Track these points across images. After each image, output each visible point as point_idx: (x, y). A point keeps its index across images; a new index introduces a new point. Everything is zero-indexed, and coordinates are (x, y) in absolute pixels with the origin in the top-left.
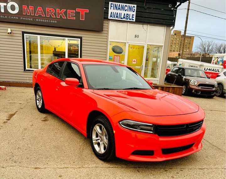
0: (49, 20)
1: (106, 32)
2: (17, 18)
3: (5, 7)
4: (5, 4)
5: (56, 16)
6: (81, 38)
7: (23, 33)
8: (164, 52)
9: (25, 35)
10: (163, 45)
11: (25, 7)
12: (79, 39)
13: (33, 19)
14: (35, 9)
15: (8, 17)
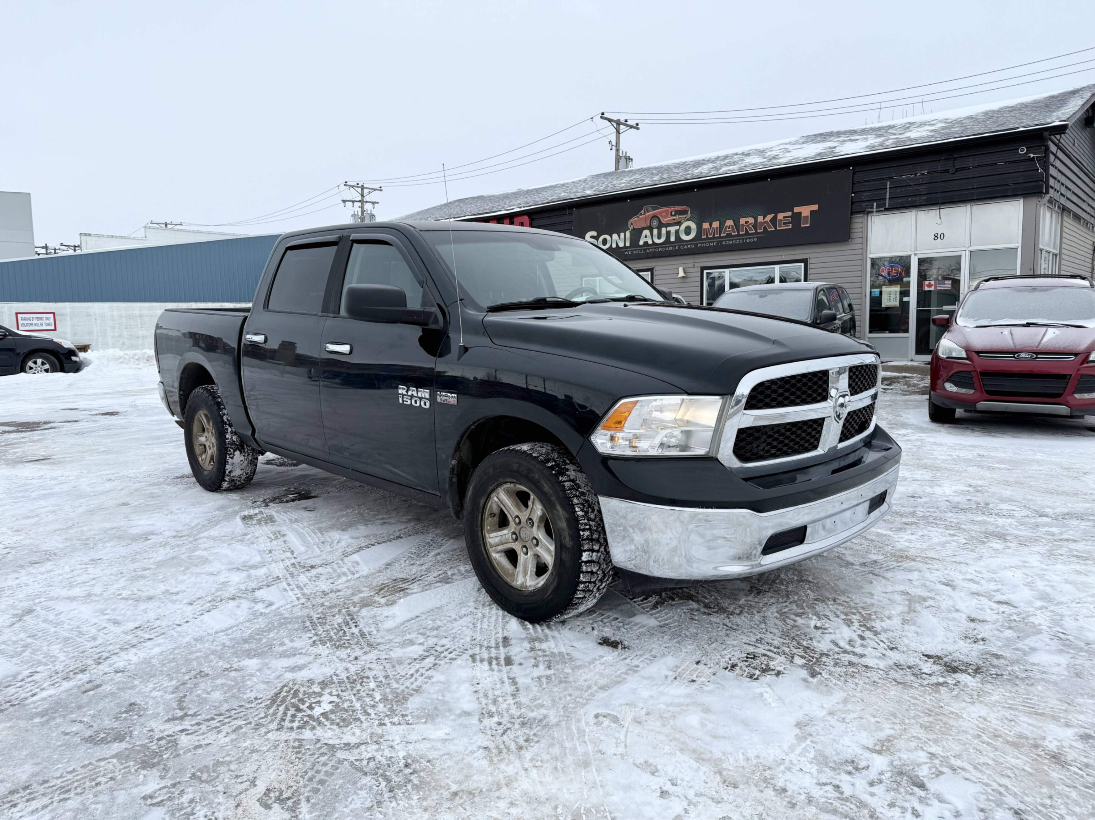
0: (743, 239)
1: (860, 240)
2: (693, 246)
3: (677, 232)
4: (677, 227)
5: (756, 230)
6: (805, 261)
7: (703, 269)
8: (1022, 264)
9: (705, 272)
10: (1019, 245)
11: (706, 226)
12: (802, 264)
13: (718, 242)
14: (722, 224)
15: (679, 248)
